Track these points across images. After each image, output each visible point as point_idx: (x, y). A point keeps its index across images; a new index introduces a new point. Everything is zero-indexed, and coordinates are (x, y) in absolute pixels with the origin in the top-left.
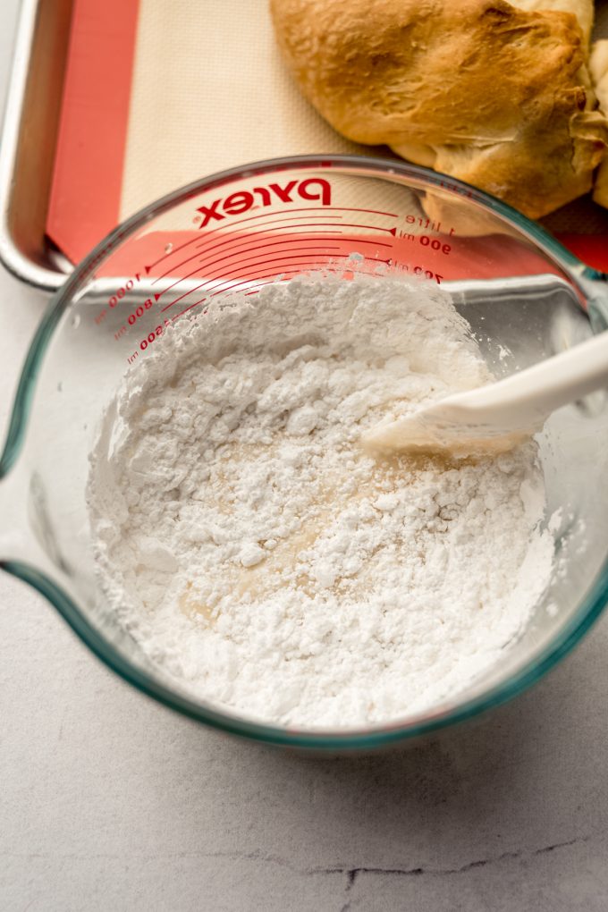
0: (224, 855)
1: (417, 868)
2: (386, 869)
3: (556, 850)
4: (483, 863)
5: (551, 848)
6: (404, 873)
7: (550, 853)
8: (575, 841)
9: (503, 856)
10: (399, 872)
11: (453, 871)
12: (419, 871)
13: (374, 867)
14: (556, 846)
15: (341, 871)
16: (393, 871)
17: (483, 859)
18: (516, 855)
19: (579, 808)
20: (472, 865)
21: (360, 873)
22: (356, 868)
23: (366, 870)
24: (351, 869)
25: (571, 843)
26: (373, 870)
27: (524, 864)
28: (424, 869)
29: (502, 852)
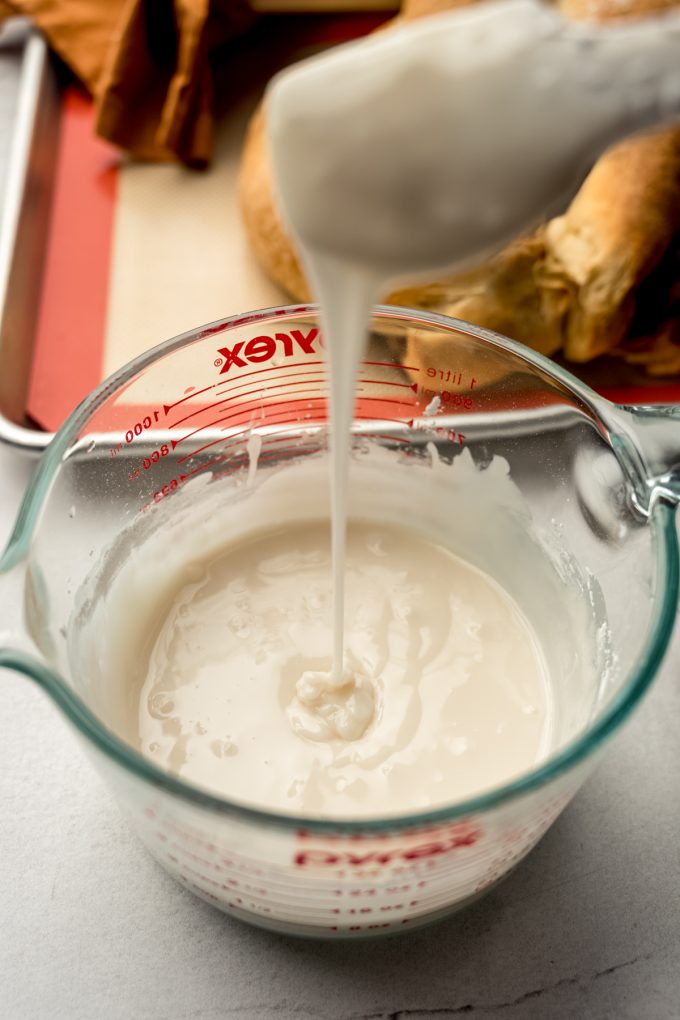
1: (465, 1004)
2: (431, 1008)
3: (617, 971)
4: (538, 993)
5: (611, 970)
6: (452, 1011)
7: (610, 974)
8: (636, 960)
9: (560, 983)
10: (446, 1010)
11: (506, 1005)
12: (468, 1008)
13: (417, 1008)
14: (617, 967)
15: (380, 1015)
16: (439, 1011)
17: (538, 988)
18: (573, 981)
19: (635, 925)
20: (527, 996)
21: (403, 1015)
22: (398, 1010)
23: (408, 1012)
24: (391, 1012)
25: (632, 963)
26: (417, 1011)
27: (584, 990)
28: (474, 1005)
29: (558, 979)
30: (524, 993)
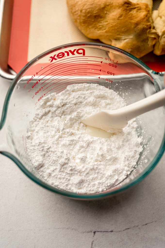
0: (60, 228)
1: (111, 230)
2: (103, 231)
3: (148, 225)
4: (129, 229)
5: (147, 224)
6: (108, 232)
7: (146, 225)
8: (153, 222)
9: (134, 226)
10: (107, 232)
11: (121, 231)
12: (112, 231)
13: (100, 230)
14: (148, 223)
15: (91, 232)
16: (105, 231)
17: (129, 228)
18: (137, 226)
19: (153, 213)
20: (126, 229)
21: (97, 232)
22: (95, 231)
23: (98, 231)
24: (94, 231)
25: (152, 223)
26: (100, 231)
27: (139, 228)
28: (113, 231)
29: (133, 226)
30: (125, 228)
